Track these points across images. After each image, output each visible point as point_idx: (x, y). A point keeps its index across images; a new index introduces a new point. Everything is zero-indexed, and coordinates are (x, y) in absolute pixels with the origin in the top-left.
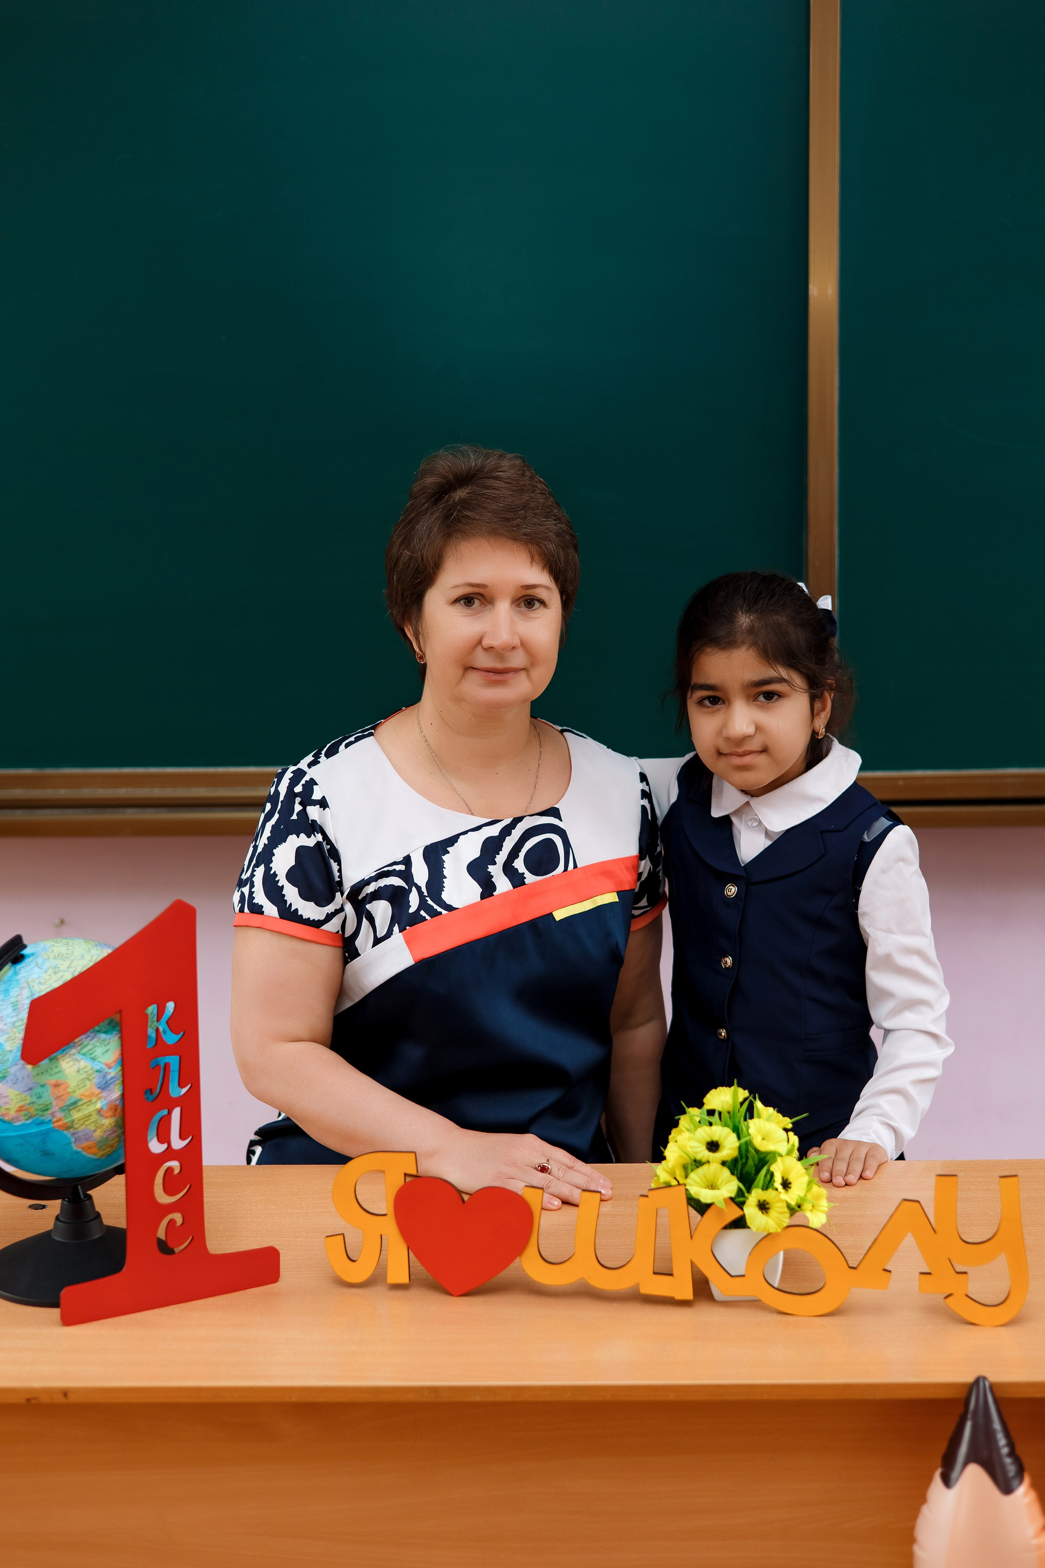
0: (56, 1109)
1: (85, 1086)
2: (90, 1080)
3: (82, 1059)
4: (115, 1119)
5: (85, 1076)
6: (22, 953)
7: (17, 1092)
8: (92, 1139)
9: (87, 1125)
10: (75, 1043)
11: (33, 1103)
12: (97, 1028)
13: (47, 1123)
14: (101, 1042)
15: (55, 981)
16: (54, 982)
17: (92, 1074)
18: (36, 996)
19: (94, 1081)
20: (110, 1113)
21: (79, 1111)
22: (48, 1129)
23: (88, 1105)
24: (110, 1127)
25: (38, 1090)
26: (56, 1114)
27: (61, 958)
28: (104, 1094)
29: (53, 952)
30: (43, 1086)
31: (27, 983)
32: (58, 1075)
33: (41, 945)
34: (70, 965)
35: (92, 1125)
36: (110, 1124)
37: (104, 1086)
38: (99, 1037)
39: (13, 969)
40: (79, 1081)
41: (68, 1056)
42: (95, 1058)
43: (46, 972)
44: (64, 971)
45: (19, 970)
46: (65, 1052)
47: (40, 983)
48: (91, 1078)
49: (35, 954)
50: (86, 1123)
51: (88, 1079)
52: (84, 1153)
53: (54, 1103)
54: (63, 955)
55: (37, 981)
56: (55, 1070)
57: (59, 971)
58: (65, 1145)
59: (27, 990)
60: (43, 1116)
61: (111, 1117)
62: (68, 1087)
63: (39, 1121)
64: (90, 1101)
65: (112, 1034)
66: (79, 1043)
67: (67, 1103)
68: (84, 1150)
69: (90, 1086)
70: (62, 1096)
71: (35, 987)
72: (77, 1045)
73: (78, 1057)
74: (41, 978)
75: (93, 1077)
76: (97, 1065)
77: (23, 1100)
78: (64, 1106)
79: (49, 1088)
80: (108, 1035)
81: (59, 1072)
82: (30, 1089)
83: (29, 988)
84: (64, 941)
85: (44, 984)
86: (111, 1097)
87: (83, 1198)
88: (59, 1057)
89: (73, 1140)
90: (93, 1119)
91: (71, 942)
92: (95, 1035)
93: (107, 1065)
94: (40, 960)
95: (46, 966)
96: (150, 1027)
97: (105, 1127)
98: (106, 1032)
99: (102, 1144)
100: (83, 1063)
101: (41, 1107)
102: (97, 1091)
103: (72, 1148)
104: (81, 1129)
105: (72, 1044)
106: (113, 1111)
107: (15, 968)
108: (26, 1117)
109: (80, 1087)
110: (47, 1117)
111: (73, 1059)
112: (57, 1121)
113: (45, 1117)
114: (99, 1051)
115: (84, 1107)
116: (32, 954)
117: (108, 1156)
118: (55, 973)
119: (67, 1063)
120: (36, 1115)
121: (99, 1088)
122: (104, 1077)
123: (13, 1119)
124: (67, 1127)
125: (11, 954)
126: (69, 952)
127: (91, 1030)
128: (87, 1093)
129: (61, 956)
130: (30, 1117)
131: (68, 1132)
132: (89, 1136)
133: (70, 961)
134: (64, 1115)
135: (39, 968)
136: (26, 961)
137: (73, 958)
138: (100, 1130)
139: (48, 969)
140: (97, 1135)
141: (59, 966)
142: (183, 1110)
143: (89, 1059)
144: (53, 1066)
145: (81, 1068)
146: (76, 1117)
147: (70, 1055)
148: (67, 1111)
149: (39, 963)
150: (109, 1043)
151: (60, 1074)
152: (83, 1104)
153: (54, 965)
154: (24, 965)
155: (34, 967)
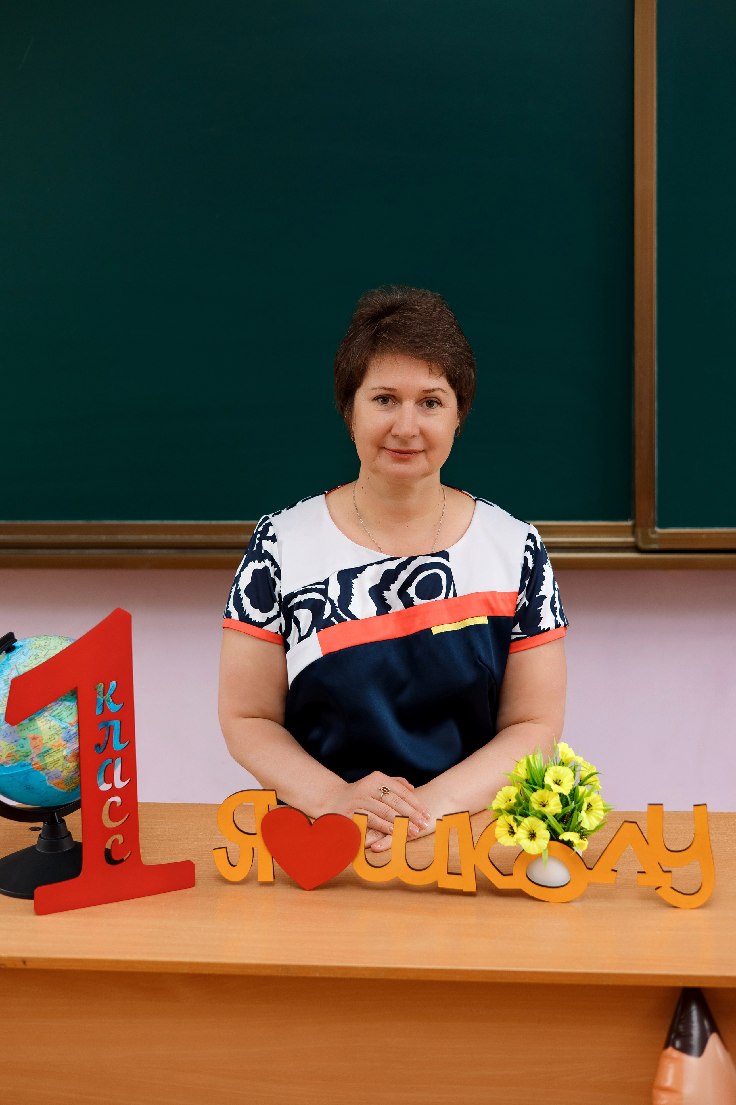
0: (34, 755)
1: (55, 739)
2: (58, 735)
3: (52, 720)
4: (77, 764)
5: (54, 732)
6: (13, 645)
7: (8, 744)
8: (60, 778)
9: (56, 767)
10: (47, 708)
11: (18, 751)
12: (63, 698)
13: (28, 765)
14: (66, 708)
15: (35, 665)
16: (33, 664)
17: (60, 731)
18: (22, 673)
19: (61, 735)
20: (73, 759)
21: (51, 757)
22: (29, 770)
23: (57, 753)
24: (73, 769)
25: (21, 741)
26: (34, 759)
27: (40, 649)
28: (68, 745)
29: (35, 644)
30: (24, 739)
31: (15, 666)
32: (34, 731)
33: (28, 640)
34: (46, 653)
35: (60, 767)
36: (73, 767)
37: (67, 740)
38: (64, 704)
39: (7, 656)
40: (50, 736)
41: (42, 717)
42: (61, 719)
43: (29, 658)
44: (42, 657)
45: (11, 657)
46: (41, 714)
47: (24, 666)
48: (58, 733)
49: (23, 646)
50: (56, 766)
51: (56, 734)
52: (55, 788)
53: (33, 751)
54: (42, 647)
55: (23, 664)
56: (33, 728)
57: (38, 657)
58: (41, 782)
59: (15, 670)
60: (25, 760)
61: (74, 761)
62: (42, 739)
63: (22, 764)
64: (59, 750)
65: (74, 702)
66: (51, 708)
67: (42, 752)
68: (55, 786)
69: (58, 739)
70: (38, 746)
71: (21, 669)
72: (49, 710)
73: (50, 718)
74: (25, 663)
76: (63, 724)
77: (11, 749)
78: (40, 754)
79: (29, 740)
80: (72, 703)
81: (36, 729)
83: (17, 669)
84: (45, 637)
85: (27, 666)
86: (74, 747)
87: (58, 821)
88: (36, 718)
89: (47, 778)
90: (61, 763)
91: (49, 637)
92: (62, 703)
93: (70, 724)
94: (25, 650)
95: (30, 654)
96: (103, 697)
97: (69, 769)
98: (69, 701)
99: (68, 781)
100: (53, 723)
101: (24, 754)
102: (64, 743)
103: (47, 784)
104: (52, 770)
106: (75, 757)
107: (8, 656)
108: (13, 761)
109: (51, 739)
110: (28, 761)
111: (46, 720)
114: (65, 714)
115: (54, 754)
116: (21, 646)
117: (73, 790)
118: (36, 659)
119: (42, 722)
120: (20, 759)
121: (65, 740)
122: (69, 732)
123: (4, 763)
124: (43, 769)
125: (6, 646)
126: (47, 644)
127: (60, 699)
128: (56, 744)
129: (40, 648)
130: (16, 761)
131: (43, 772)
132: (58, 775)
133: (47, 651)
134: (40, 760)
135: (25, 655)
136: (16, 651)
137: (49, 648)
138: (66, 771)
139: (31, 656)
140: (64, 775)
141: (39, 654)
142: (123, 759)
143: (57, 719)
144: (32, 725)
145: (52, 726)
146: (48, 761)
147: (44, 717)
148: (42, 757)
149: (25, 652)
150: (72, 708)
151: (36, 731)
152: (53, 752)
153: (35, 654)
154: (14, 653)
155: (21, 655)
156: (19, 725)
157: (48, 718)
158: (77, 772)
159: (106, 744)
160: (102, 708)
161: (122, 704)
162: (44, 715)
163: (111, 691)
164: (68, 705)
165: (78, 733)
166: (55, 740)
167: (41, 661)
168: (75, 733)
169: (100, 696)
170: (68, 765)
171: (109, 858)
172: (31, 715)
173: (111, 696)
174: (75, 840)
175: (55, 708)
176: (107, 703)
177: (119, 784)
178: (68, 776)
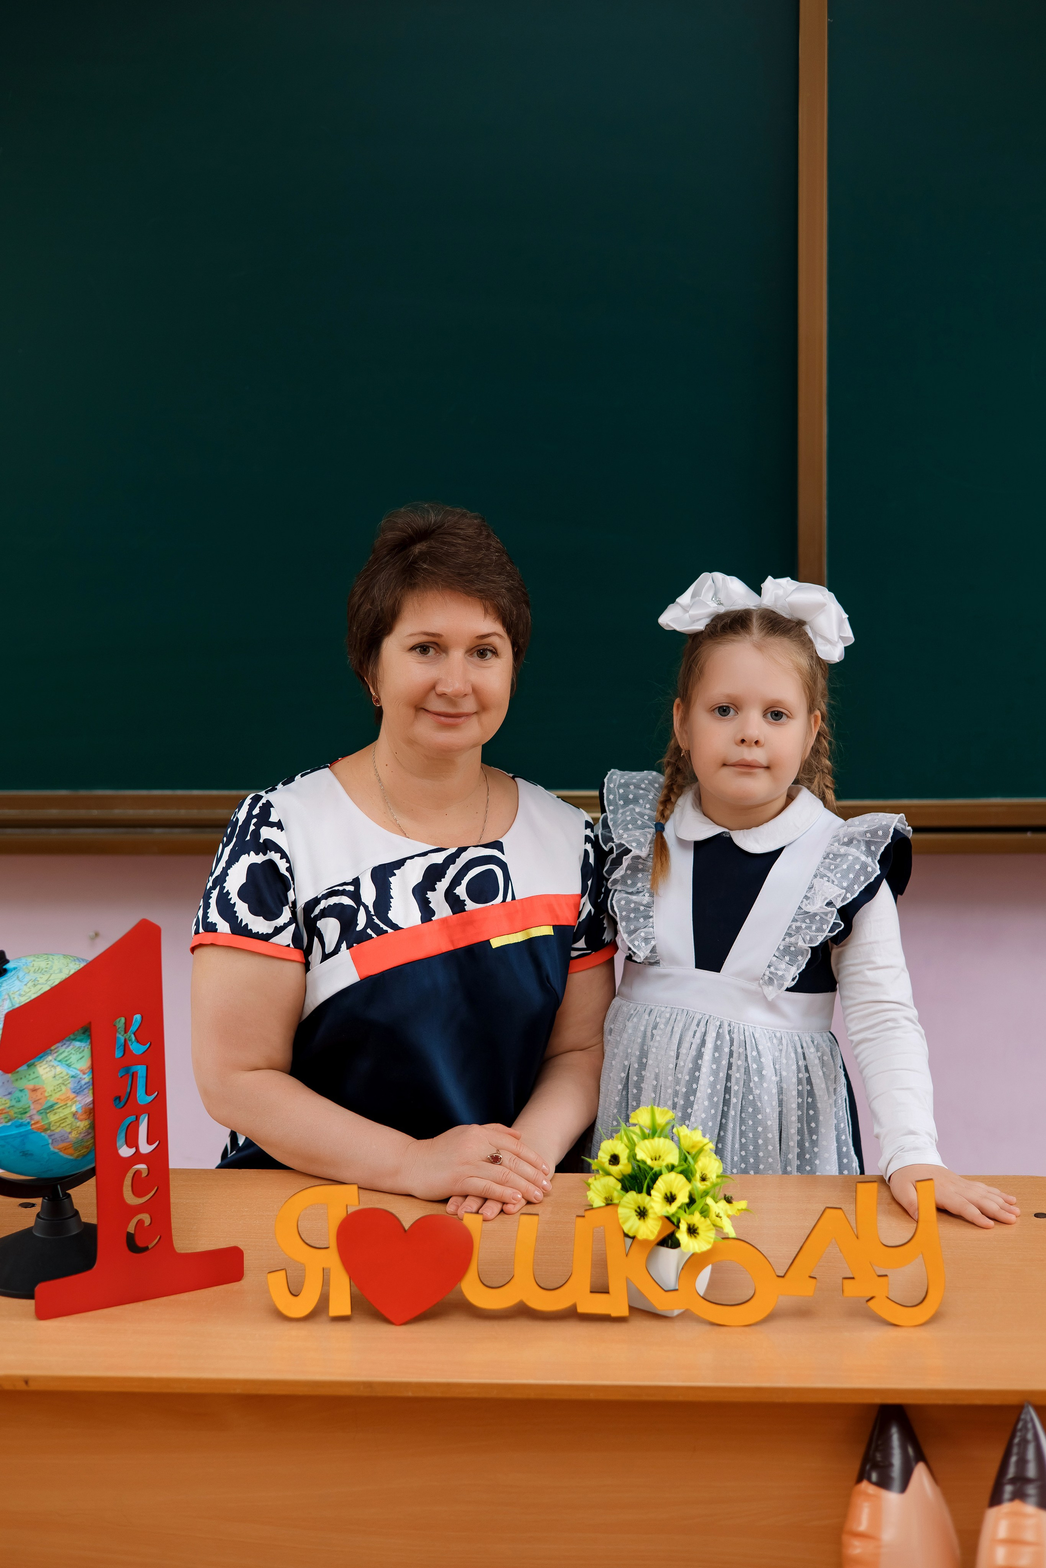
0: (34, 1112)
1: (61, 1090)
2: (66, 1085)
3: (58, 1065)
4: (90, 1122)
5: (60, 1081)
6: (4, 967)
8: (67, 1140)
9: (62, 1127)
10: (51, 1050)
11: (13, 1106)
12: (72, 1036)
13: (26, 1125)
14: (76, 1049)
15: (34, 994)
17: (68, 1080)
18: (17, 1006)
19: (69, 1085)
20: (84, 1116)
21: (56, 1114)
22: (26, 1131)
23: (63, 1109)
24: (84, 1129)
25: (17, 1094)
26: (33, 1117)
27: (40, 972)
28: (79, 1098)
29: (33, 966)
30: (21, 1091)
31: (8, 995)
32: (34, 1081)
33: (24, 961)
34: (49, 978)
35: (68, 1127)
36: (85, 1127)
37: (78, 1092)
38: (74, 1045)
40: (55, 1086)
41: (44, 1062)
42: (70, 1064)
43: (26, 985)
44: (43, 984)
45: (2, 983)
46: (43, 1058)
47: (20, 995)
48: (66, 1083)
49: (16, 968)
50: (62, 1125)
51: (63, 1084)
52: (61, 1154)
53: (32, 1107)
54: (42, 970)
55: (18, 993)
56: (33, 1076)
57: (38, 984)
58: (43, 1146)
59: (9, 1000)
60: (22, 1119)
61: (86, 1119)
62: (45, 1091)
63: (18, 1124)
64: (66, 1104)
65: (86, 1042)
66: (56, 1051)
67: (44, 1107)
68: (61, 1151)
69: (66, 1091)
70: (39, 1100)
71: (15, 999)
72: (53, 1052)
73: (55, 1063)
74: (21, 991)
75: (68, 1082)
76: (72, 1071)
77: (3, 1104)
78: (41, 1110)
79: (27, 1092)
80: (83, 1043)
81: (37, 1077)
82: (10, 1094)
83: (10, 999)
84: (46, 956)
85: (24, 995)
86: (86, 1101)
87: (61, 1197)
88: (36, 1064)
89: (50, 1141)
90: (69, 1121)
91: (51, 957)
92: (71, 1043)
93: (81, 1071)
94: (21, 974)
95: (26, 979)
96: (123, 1036)
97: (80, 1129)
98: (80, 1041)
99: (78, 1145)
100: (59, 1069)
101: (21, 1110)
102: (73, 1095)
103: (50, 1149)
104: (57, 1131)
105: (49, 1052)
106: (87, 1114)
108: (6, 1120)
109: (55, 1091)
110: (25, 1119)
111: (50, 1066)
112: (34, 1124)
113: (23, 1121)
114: (74, 1058)
115: (60, 1110)
116: (15, 969)
117: (84, 1156)
118: (35, 985)
119: (44, 1069)
120: (16, 1117)
121: (74, 1092)
122: (79, 1082)
124: (45, 1130)
126: (49, 966)
127: (67, 1038)
128: (62, 1098)
129: (40, 970)
130: (10, 1120)
131: (45, 1133)
132: (65, 1138)
133: (49, 975)
134: (41, 1118)
135: (20, 981)
136: (9, 975)
137: (51, 971)
138: (76, 1132)
139: (28, 982)
140: (73, 1137)
141: (38, 979)
142: (150, 1116)
143: (64, 1065)
144: (31, 1072)
145: (57, 1073)
146: (52, 1120)
147: (47, 1061)
148: (44, 1114)
149: (20, 977)
150: (83, 1051)
151: (37, 1079)
152: (59, 1108)
153: (34, 979)
154: (6, 978)
155: (15, 980)
156: (14, 1073)
157: (52, 1063)
158: (90, 1133)
159: (128, 1095)
160: (123, 1050)
161: (149, 1043)
162: (47, 1059)
163: (134, 1028)
164: (78, 1046)
165: (91, 1080)
166: (61, 1092)
167: (42, 988)
168: (88, 1082)
169: (120, 1034)
170: (79, 1124)
171: (133, 1245)
172: (31, 1060)
173: (134, 1034)
174: (83, 1221)
175: (62, 1050)
176: (130, 1043)
177: (145, 1148)
178: (77, 1138)
